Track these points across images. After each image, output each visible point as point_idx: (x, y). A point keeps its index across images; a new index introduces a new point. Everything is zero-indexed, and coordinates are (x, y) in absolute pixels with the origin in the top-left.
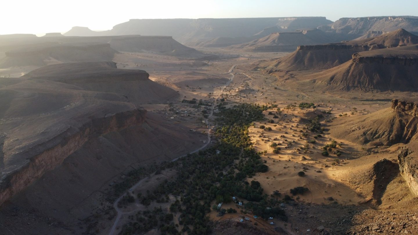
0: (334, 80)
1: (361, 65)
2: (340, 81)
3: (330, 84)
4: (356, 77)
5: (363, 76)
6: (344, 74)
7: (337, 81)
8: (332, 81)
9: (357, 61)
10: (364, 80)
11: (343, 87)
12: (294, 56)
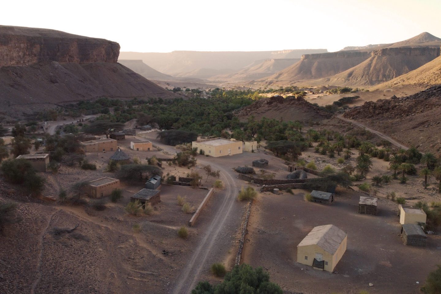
0: (352, 76)
1: (384, 58)
2: (361, 77)
3: (349, 80)
4: (380, 70)
5: (388, 70)
6: (365, 68)
7: (357, 76)
8: (351, 77)
9: (380, 54)
10: (390, 73)
11: (365, 82)
12: (297, 66)
